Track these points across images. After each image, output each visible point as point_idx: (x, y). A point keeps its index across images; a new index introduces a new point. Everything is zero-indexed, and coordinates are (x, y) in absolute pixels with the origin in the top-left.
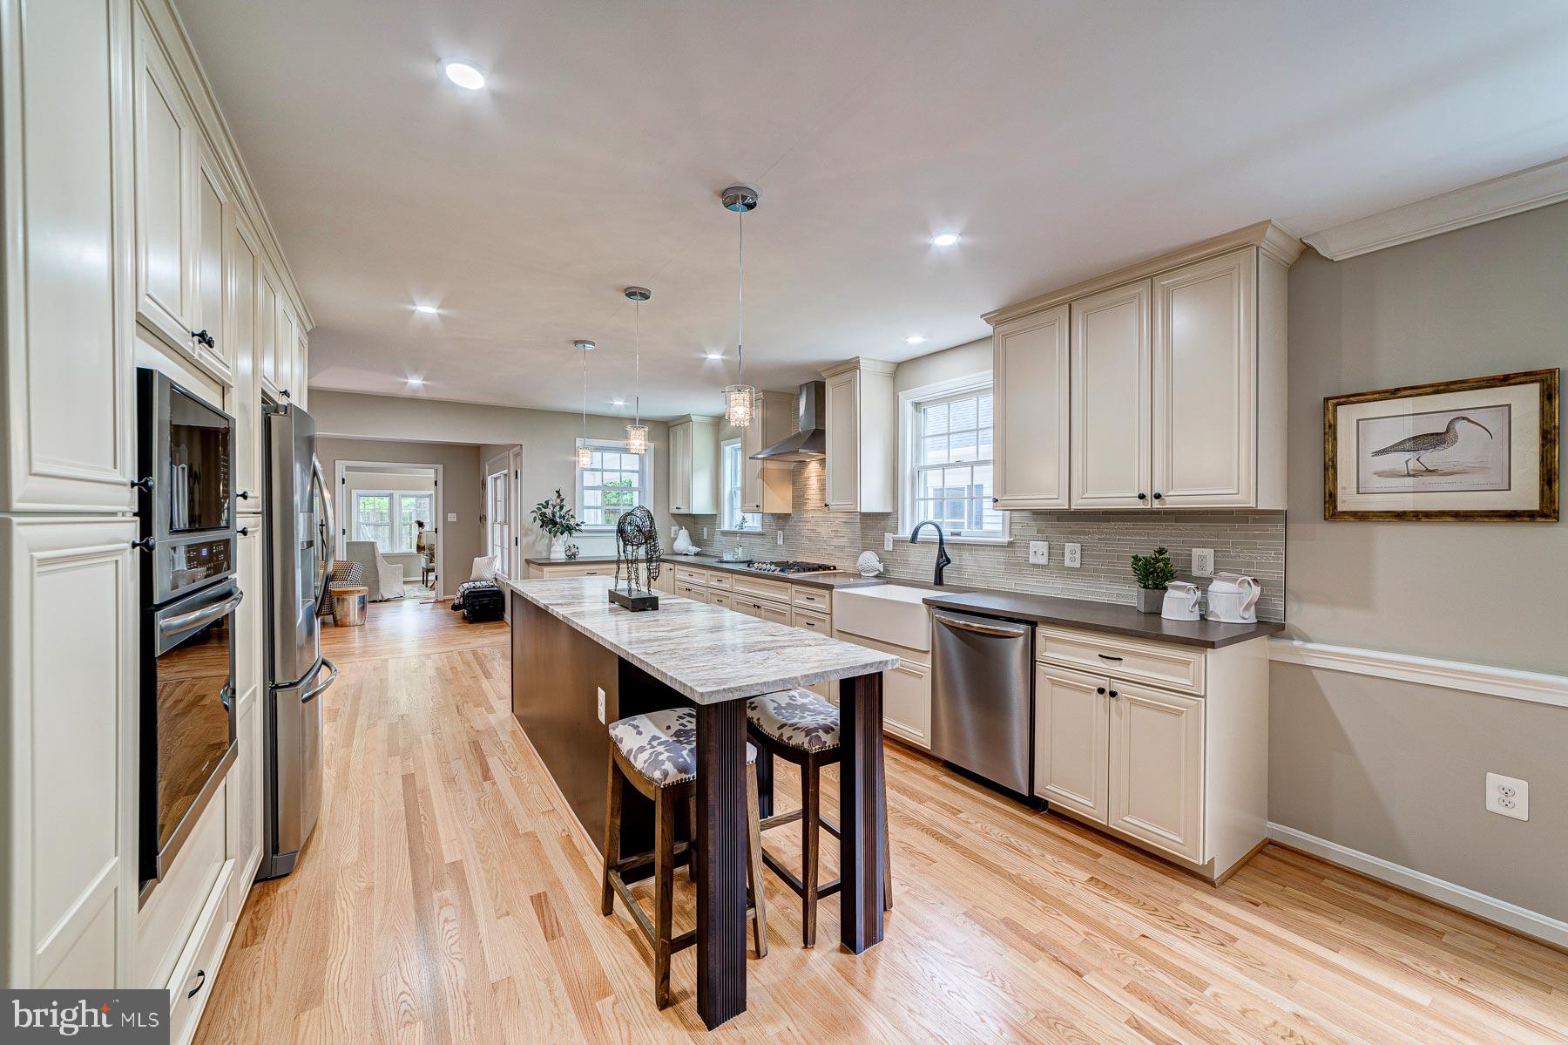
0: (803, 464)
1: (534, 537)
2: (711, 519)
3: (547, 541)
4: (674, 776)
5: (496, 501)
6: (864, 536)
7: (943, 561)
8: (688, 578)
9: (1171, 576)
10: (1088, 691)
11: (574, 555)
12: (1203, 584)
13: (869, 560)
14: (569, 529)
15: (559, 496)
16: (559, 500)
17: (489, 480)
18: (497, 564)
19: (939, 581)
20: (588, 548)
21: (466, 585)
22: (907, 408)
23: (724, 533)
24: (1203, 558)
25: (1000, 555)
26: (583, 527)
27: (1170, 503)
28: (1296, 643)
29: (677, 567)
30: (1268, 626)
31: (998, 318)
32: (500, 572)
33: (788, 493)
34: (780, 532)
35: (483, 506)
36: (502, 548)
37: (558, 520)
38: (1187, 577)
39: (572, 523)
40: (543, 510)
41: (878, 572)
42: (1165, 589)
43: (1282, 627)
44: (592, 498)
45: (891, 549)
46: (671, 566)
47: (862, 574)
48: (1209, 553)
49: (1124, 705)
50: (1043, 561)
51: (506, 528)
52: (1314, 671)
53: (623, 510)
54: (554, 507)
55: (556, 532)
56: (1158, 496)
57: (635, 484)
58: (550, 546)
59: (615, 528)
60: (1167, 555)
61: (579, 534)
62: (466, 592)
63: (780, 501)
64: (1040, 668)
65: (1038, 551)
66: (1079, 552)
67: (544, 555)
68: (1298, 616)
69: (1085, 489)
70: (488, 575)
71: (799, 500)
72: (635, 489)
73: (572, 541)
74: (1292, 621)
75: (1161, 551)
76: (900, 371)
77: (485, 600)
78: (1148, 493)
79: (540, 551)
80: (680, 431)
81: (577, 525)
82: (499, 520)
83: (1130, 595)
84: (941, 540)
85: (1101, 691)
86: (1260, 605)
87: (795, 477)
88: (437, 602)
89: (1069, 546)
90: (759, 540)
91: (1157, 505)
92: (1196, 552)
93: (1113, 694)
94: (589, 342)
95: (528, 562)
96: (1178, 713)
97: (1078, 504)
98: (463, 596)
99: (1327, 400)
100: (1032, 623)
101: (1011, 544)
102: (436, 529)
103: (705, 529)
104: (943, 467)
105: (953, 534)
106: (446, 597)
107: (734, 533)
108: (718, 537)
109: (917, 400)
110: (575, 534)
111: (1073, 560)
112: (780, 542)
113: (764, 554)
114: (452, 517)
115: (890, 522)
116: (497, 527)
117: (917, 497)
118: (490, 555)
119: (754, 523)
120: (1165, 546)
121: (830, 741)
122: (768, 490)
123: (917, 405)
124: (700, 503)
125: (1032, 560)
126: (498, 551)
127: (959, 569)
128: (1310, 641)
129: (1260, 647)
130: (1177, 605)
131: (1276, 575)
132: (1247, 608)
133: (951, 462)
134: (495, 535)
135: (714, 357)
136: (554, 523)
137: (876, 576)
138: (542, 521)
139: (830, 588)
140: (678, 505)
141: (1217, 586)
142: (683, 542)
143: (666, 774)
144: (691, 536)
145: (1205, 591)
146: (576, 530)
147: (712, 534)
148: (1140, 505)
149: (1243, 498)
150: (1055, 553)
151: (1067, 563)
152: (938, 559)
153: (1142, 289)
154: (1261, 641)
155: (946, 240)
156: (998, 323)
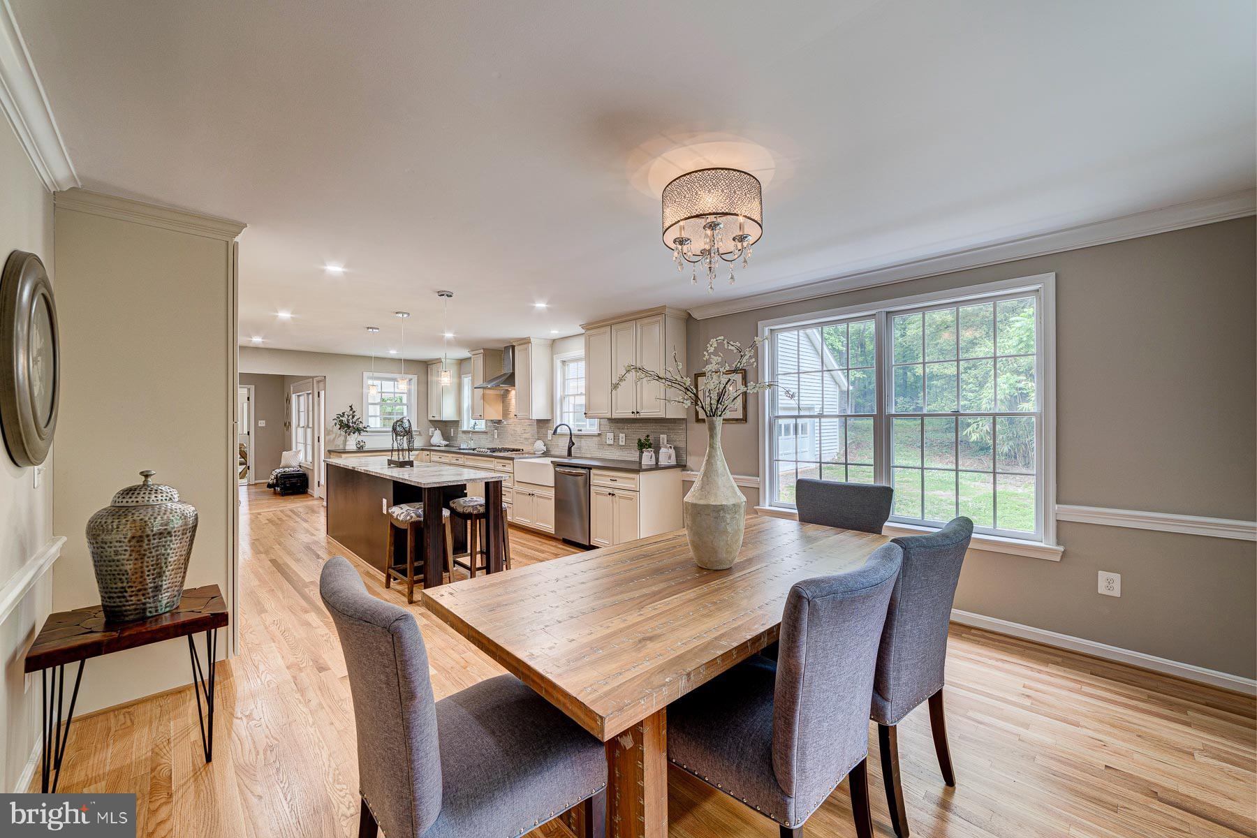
0: (507, 392)
1: (334, 435)
2: (456, 423)
3: (343, 438)
4: (415, 518)
5: (299, 411)
6: (538, 432)
7: (571, 444)
8: (439, 459)
10: (607, 495)
11: (362, 447)
12: (657, 450)
13: (540, 445)
14: (359, 430)
15: (352, 409)
16: (351, 412)
17: (294, 397)
18: (301, 456)
19: (570, 454)
20: (371, 442)
21: (278, 471)
22: (558, 364)
23: (464, 432)
24: (663, 439)
25: (596, 439)
26: (368, 429)
27: (643, 415)
28: (689, 472)
29: (432, 453)
30: (681, 465)
31: (587, 327)
32: (303, 461)
33: (500, 407)
34: (496, 431)
35: (289, 414)
36: (306, 444)
37: (351, 425)
39: (361, 426)
40: (341, 418)
41: (541, 451)
43: (686, 466)
44: (374, 410)
45: (551, 438)
46: (428, 453)
47: (536, 453)
48: (665, 436)
49: (617, 498)
50: (611, 442)
51: (309, 431)
53: (396, 418)
54: (348, 416)
55: (350, 432)
56: (638, 413)
57: (405, 401)
58: (345, 441)
59: (391, 429)
61: (365, 433)
62: (279, 475)
63: (495, 412)
64: (592, 488)
65: (610, 438)
66: (624, 438)
67: (341, 447)
68: (690, 462)
69: (617, 409)
70: (295, 463)
71: (506, 413)
72: (404, 405)
73: (360, 438)
74: (688, 464)
75: (648, 436)
76: (554, 344)
77: (294, 480)
78: (635, 411)
79: (339, 444)
80: (434, 367)
81: (365, 428)
82: (301, 426)
84: (571, 433)
85: (610, 494)
86: (677, 456)
87: (504, 397)
88: (249, 485)
89: (620, 436)
90: (484, 436)
92: (661, 436)
93: (613, 495)
94: (376, 329)
95: (330, 452)
96: (631, 499)
97: (614, 415)
98: (276, 478)
99: (695, 375)
100: (590, 468)
101: (599, 435)
102: (248, 433)
103: (452, 430)
104: (574, 395)
105: (577, 431)
106: (257, 482)
107: (468, 432)
108: (460, 435)
109: (562, 360)
110: (363, 433)
111: (622, 441)
112: (496, 437)
113: (485, 444)
114: (262, 423)
116: (300, 431)
117: (562, 411)
118: (294, 449)
119: (482, 425)
120: (650, 434)
121: (482, 510)
122: (487, 407)
123: (564, 362)
124: (448, 413)
125: (608, 442)
126: (301, 447)
127: (579, 448)
128: (693, 471)
129: (677, 475)
130: (648, 458)
131: (682, 445)
132: (672, 458)
134: (298, 435)
135: (449, 335)
136: (349, 427)
137: (543, 454)
138: (340, 425)
139: (512, 459)
140: (434, 414)
141: (661, 450)
142: (437, 438)
143: (412, 517)
144: (443, 435)
145: (658, 453)
146: (364, 431)
147: (456, 433)
148: (633, 416)
149: (661, 414)
150: (616, 438)
151: (621, 443)
152: (569, 443)
153: (633, 324)
154: (678, 470)
155: (541, 305)
156: (588, 329)
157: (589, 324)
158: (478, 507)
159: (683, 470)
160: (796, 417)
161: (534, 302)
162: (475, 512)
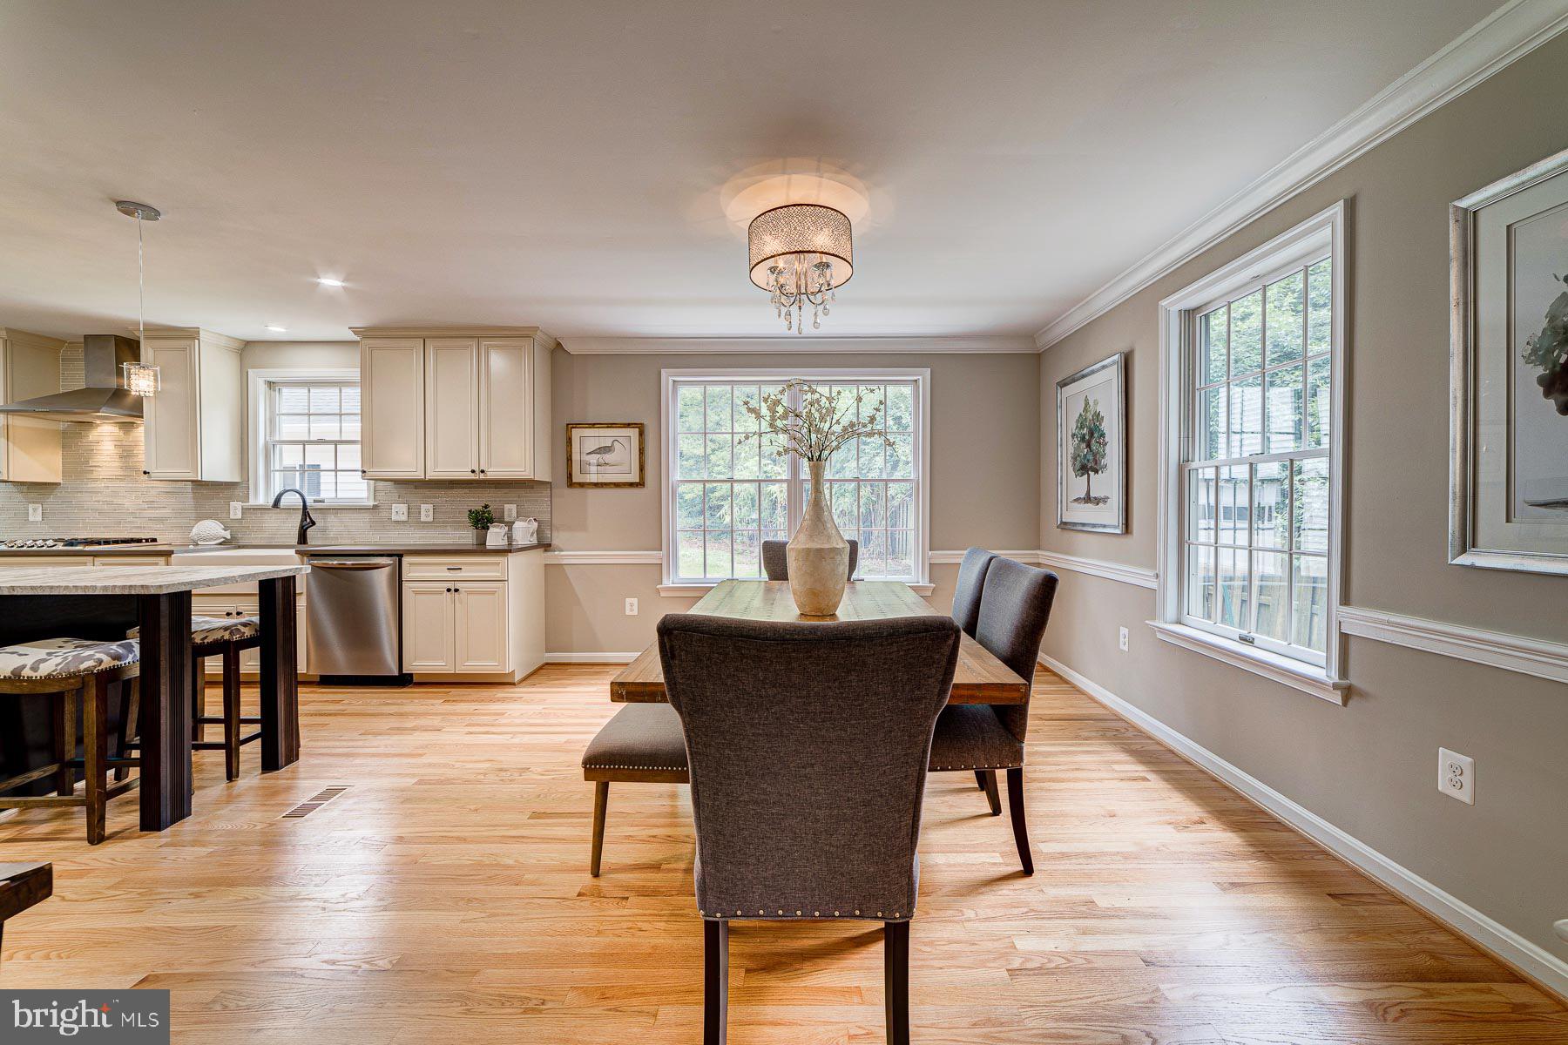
0: (85, 425)
6: (199, 505)
7: (307, 523)
9: (491, 521)
10: (441, 593)
12: (510, 525)
13: (211, 528)
19: (303, 540)
22: (259, 385)
24: (510, 510)
25: (366, 516)
27: (490, 476)
28: (557, 553)
30: (544, 545)
31: (365, 334)
33: (55, 457)
34: (34, 506)
38: (501, 521)
41: (223, 540)
42: (488, 529)
43: (550, 545)
45: (239, 516)
47: (199, 543)
48: (514, 507)
49: (463, 595)
50: (404, 518)
52: (565, 567)
56: (483, 471)
60: (490, 509)
63: (40, 467)
64: (405, 585)
65: (399, 511)
66: (431, 511)
68: (558, 539)
69: (435, 465)
71: (77, 469)
74: (555, 542)
75: (486, 506)
76: (248, 350)
78: (477, 469)
83: (467, 537)
84: (305, 505)
85: (449, 590)
86: (539, 532)
87: (70, 439)
89: (423, 507)
91: (482, 476)
92: (507, 507)
93: (456, 590)
96: (493, 594)
97: (431, 475)
99: (568, 425)
100: (399, 555)
101: (375, 507)
104: (303, 443)
105: (315, 501)
109: (270, 379)
111: (427, 516)
112: (36, 517)
113: (2, 532)
115: (239, 492)
117: (272, 469)
120: (489, 503)
122: (19, 453)
123: (271, 384)
125: (394, 518)
127: (324, 530)
128: (562, 551)
129: (538, 557)
130: (495, 536)
131: (546, 517)
132: (532, 535)
133: (312, 439)
137: (222, 543)
141: (517, 525)
145: (510, 529)
148: (472, 477)
149: (526, 474)
150: (413, 512)
151: (423, 518)
152: (302, 521)
153: (474, 343)
154: (540, 552)
155: (331, 282)
156: (365, 337)
157: (368, 329)
158: (239, 627)
159: (546, 551)
160: (704, 482)
161: (316, 275)
162: (236, 637)
